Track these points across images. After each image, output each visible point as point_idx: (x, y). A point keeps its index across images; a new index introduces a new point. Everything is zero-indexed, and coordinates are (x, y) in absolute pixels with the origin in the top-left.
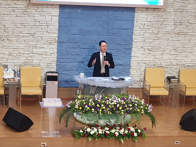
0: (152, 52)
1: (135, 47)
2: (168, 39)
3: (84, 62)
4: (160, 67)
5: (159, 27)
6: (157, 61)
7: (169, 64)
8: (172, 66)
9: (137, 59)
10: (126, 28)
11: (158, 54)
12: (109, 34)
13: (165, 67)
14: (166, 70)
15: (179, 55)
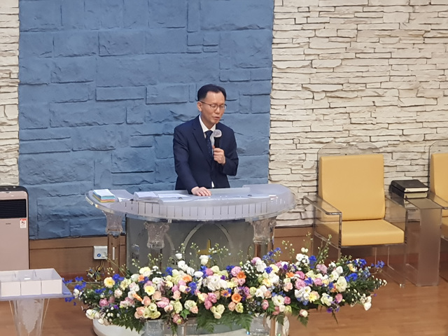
0: (340, 100)
1: (281, 87)
2: (388, 56)
3: (113, 148)
4: (368, 152)
5: (357, 15)
6: (357, 131)
7: (398, 138)
8: (409, 145)
9: (289, 127)
10: (246, 25)
11: (358, 109)
12: (191, 49)
13: (384, 149)
14: (388, 160)
15: (428, 108)
